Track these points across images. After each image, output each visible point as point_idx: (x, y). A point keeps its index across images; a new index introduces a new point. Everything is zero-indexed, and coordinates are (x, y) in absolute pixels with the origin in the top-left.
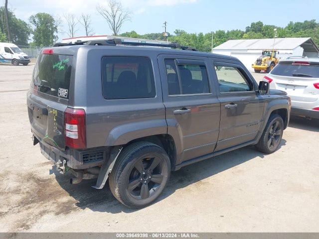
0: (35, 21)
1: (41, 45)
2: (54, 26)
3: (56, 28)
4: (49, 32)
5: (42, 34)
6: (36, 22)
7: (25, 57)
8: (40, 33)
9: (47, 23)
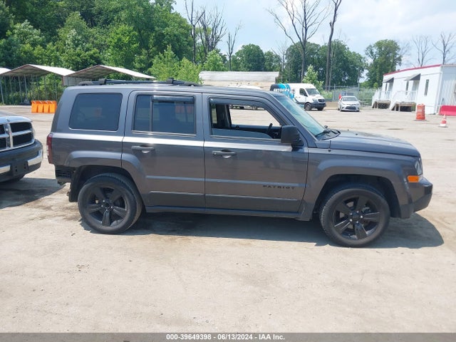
0: (372, 53)
1: (376, 83)
2: (398, 56)
3: (399, 59)
4: (388, 66)
5: (378, 69)
6: (374, 53)
7: (320, 100)
8: (376, 67)
9: (388, 53)
